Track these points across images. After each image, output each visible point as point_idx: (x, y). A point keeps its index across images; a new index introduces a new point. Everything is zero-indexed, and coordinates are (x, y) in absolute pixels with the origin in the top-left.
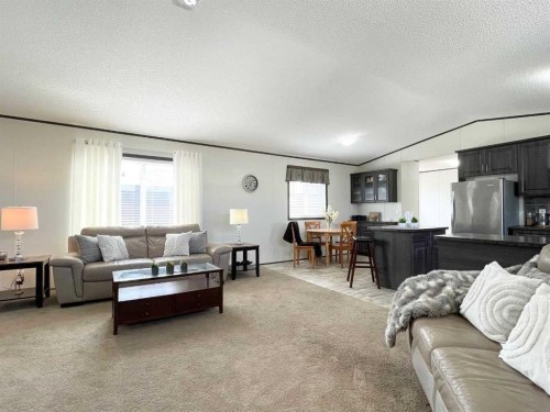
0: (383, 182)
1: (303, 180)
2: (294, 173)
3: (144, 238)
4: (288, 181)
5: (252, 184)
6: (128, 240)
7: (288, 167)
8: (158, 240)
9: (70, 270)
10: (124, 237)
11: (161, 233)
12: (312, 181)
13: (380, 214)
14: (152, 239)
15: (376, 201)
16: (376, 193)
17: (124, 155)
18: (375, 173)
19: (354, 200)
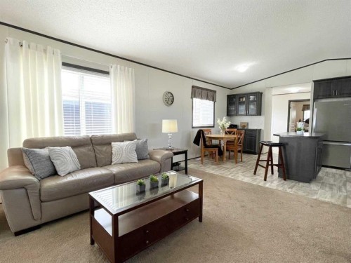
0: (253, 101)
1: (202, 98)
2: (197, 92)
3: (91, 147)
4: (192, 98)
5: (170, 99)
6: (77, 150)
7: (193, 87)
8: (104, 148)
9: (23, 190)
10: (73, 147)
11: (107, 142)
12: (207, 98)
13: (248, 124)
14: (98, 147)
15: (247, 114)
16: (247, 109)
17: (64, 64)
18: (247, 95)
19: (229, 114)
